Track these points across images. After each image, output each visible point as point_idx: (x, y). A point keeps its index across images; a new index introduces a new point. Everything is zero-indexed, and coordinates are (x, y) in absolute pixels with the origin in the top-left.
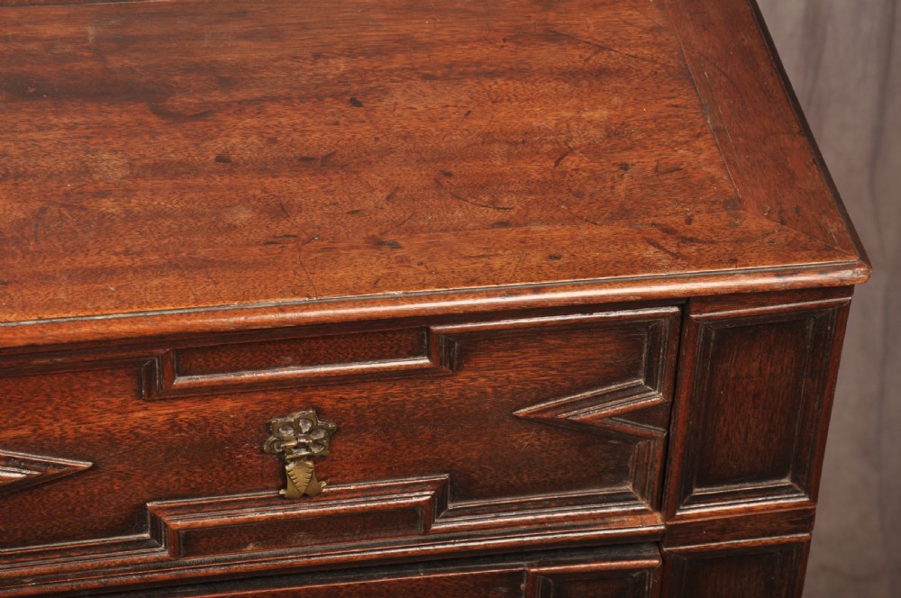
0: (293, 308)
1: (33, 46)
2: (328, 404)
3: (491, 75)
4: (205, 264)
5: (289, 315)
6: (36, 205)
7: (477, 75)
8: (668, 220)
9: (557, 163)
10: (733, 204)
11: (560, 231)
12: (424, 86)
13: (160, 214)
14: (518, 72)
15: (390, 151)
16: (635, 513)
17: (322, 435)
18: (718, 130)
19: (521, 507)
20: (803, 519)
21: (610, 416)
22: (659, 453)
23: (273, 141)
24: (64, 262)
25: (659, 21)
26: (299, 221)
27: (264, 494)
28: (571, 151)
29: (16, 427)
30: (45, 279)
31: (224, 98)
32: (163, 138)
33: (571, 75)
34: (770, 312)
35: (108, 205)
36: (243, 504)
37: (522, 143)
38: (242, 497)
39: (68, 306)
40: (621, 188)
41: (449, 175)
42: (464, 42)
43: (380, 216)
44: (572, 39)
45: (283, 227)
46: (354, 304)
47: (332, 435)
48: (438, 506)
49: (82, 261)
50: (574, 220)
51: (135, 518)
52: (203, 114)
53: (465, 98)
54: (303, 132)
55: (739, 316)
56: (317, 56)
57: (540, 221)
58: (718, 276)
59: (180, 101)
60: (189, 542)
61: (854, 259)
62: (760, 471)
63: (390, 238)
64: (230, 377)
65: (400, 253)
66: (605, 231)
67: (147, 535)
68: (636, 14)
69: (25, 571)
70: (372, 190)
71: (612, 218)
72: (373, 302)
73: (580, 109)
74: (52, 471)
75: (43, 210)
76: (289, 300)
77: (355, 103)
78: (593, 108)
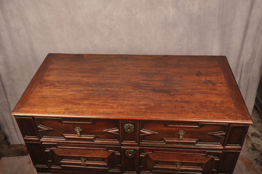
0: (183, 119)
1: (156, 86)
2: (185, 130)
3: (207, 93)
4: (174, 113)
5: (183, 120)
6: (156, 104)
7: (206, 93)
8: (228, 113)
9: (215, 105)
10: (236, 112)
11: (215, 113)
12: (199, 94)
13: (169, 106)
14: (211, 93)
15: (195, 101)
16: (220, 146)
17: (184, 133)
18: (234, 103)
19: (206, 144)
20: (240, 149)
21: (218, 135)
22: (224, 140)
23: (182, 99)
24: (158, 111)
25: (227, 89)
26: (185, 109)
27: (177, 139)
28: (217, 104)
29: (151, 128)
30: (156, 113)
31: (177, 93)
32: (170, 97)
33: (217, 94)
34: (240, 126)
35: (163, 105)
36: (174, 140)
37: (211, 102)
38: (174, 139)
39: (159, 116)
40: (223, 109)
41: (202, 105)
42: (204, 89)
43: (194, 109)
44: (217, 90)
45: (183, 109)
46: (191, 119)
47: (185, 133)
48: (197, 143)
49: (160, 111)
50: (217, 112)
51: (162, 139)
52: (174, 95)
53: (204, 96)
54: (185, 98)
55: (236, 126)
56: (187, 89)
57: (213, 112)
58: (234, 121)
59: (171, 93)
60: (168, 143)
61: (251, 121)
62: (236, 143)
63: (195, 112)
64: (175, 126)
65: (196, 114)
66: (221, 114)
67: (163, 141)
68: (225, 88)
69: (150, 143)
70: (193, 106)
71: (222, 112)
72: (193, 119)
73: (218, 99)
74: (154, 133)
75: (156, 105)
76: (183, 118)
77: (191, 95)
78: (219, 99)
